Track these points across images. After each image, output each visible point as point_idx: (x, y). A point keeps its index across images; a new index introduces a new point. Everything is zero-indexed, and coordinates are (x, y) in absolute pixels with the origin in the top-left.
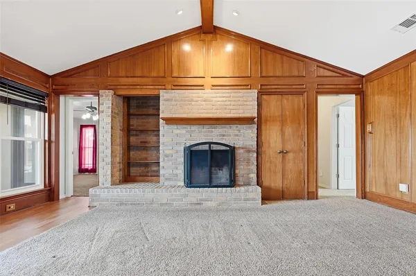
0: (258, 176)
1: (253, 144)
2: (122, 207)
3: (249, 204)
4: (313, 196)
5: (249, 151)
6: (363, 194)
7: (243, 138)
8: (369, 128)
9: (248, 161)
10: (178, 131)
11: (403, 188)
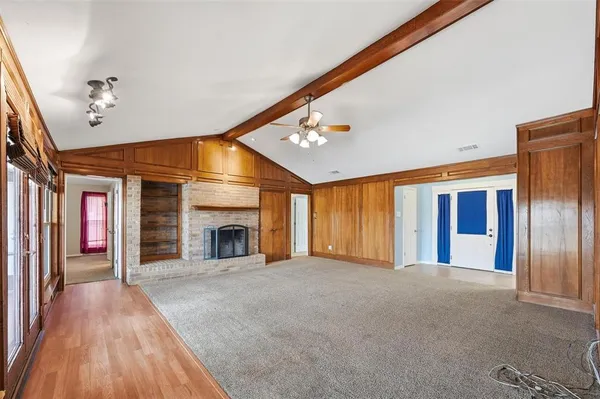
0: (259, 247)
1: (256, 224)
2: (165, 281)
3: (258, 266)
4: (288, 257)
5: (254, 230)
6: (312, 253)
7: (250, 220)
8: (315, 215)
9: (254, 237)
10: (204, 216)
11: (330, 247)
